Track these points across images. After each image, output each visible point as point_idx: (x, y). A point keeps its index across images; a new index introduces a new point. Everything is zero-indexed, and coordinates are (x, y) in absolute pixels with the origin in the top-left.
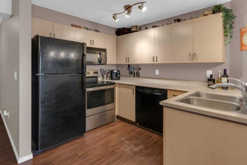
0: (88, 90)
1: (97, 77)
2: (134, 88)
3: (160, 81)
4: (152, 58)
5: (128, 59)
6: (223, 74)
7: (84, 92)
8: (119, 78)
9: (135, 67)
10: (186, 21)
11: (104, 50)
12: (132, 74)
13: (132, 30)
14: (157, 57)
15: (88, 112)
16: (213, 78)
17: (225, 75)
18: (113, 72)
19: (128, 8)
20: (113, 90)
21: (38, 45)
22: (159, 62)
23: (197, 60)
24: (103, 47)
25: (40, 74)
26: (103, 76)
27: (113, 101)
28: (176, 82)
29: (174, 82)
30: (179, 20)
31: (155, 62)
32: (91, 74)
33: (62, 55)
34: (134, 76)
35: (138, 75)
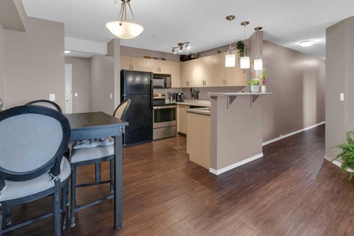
0: (155, 108)
1: (164, 99)
4: (202, 82)
5: (188, 83)
7: (152, 109)
8: (183, 100)
9: (195, 90)
11: (169, 76)
12: (193, 97)
15: (155, 125)
18: (178, 95)
19: (181, 45)
20: (174, 110)
21: (123, 74)
23: (226, 84)
24: (169, 73)
25: (125, 95)
26: (170, 98)
27: (175, 119)
32: (160, 97)
33: (138, 79)
34: (195, 99)
35: (197, 97)
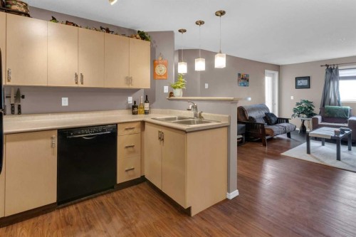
2: (55, 135)
10: (110, 34)
14: (82, 76)
16: (137, 104)
17: (146, 101)
22: (86, 85)
23: (132, 85)
30: (108, 31)
35: (18, 111)
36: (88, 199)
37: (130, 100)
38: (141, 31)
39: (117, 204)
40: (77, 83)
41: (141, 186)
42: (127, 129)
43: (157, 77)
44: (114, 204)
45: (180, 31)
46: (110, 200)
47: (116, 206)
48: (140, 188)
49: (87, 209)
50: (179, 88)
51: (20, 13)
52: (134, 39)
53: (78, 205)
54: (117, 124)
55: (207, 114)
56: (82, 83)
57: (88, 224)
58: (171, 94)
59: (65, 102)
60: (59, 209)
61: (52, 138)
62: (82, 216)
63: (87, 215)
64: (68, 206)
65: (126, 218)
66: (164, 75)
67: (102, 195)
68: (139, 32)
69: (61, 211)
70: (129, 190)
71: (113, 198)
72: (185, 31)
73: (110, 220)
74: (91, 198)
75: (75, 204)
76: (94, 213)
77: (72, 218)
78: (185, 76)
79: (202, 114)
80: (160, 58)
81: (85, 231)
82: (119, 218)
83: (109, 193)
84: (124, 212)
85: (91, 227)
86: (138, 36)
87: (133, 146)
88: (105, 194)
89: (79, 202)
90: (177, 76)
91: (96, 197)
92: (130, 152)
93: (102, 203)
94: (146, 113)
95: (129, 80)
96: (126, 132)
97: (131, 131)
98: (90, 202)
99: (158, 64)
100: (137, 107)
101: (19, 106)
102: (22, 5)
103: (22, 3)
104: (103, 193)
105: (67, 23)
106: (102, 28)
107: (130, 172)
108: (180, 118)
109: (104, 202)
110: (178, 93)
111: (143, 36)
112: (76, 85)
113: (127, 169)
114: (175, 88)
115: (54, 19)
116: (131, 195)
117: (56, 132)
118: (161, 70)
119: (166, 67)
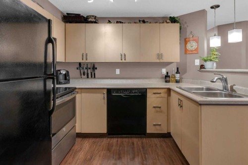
2: (105, 92)
3: (122, 80)
5: (86, 56)
6: (176, 71)
8: (69, 80)
9: (89, 66)
10: (146, 24)
12: (84, 75)
13: (90, 20)
14: (125, 55)
16: (169, 74)
17: (178, 72)
18: (60, 73)
22: (127, 61)
23: (162, 60)
28: (138, 80)
29: (136, 80)
30: (144, 22)
31: (123, 61)
34: (88, 77)
35: (93, 76)
36: (126, 137)
37: (164, 71)
38: (172, 16)
39: (143, 148)
40: (122, 60)
41: (167, 140)
42: (154, 93)
43: (188, 52)
44: (141, 148)
45: (212, 8)
46: (140, 143)
47: (142, 149)
48: (165, 142)
49: (123, 144)
50: (211, 60)
51: (92, 22)
52: (165, 24)
53: (119, 139)
54: (146, 89)
55: (241, 88)
56: (125, 60)
57: (119, 155)
58: (202, 67)
59: (118, 72)
60: (108, 137)
61: (104, 94)
62: (118, 148)
63: (121, 148)
64: (113, 137)
65: (145, 162)
66: (195, 50)
67: (136, 137)
68: (170, 17)
69: (109, 139)
70: (156, 141)
71: (142, 143)
72: (218, 6)
73: (133, 159)
74: (128, 137)
75: (118, 137)
76: (126, 149)
77: (112, 146)
78: (218, 49)
79: (234, 88)
80: (191, 36)
81: (115, 160)
82: (140, 160)
83: (141, 137)
84: (145, 157)
85: (120, 158)
86: (168, 21)
87: (160, 107)
88: (138, 137)
89: (120, 137)
90: (210, 50)
91: (131, 137)
92: (157, 112)
93: (133, 144)
94: (177, 82)
95: (160, 56)
96: (154, 95)
97: (158, 95)
98: (127, 140)
99: (189, 41)
100: (169, 77)
101: (94, 74)
102: (93, 18)
103: (93, 16)
104: (137, 136)
105: (117, 22)
106: (140, 21)
107: (158, 127)
108: (208, 89)
109: (135, 143)
110: (209, 65)
111: (173, 20)
112: (121, 61)
113: (154, 124)
114: (206, 61)
115: (109, 22)
116: (156, 145)
117: (106, 90)
118: (192, 46)
119: (197, 42)
